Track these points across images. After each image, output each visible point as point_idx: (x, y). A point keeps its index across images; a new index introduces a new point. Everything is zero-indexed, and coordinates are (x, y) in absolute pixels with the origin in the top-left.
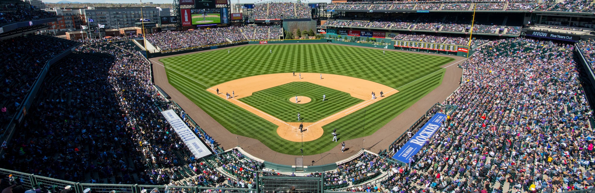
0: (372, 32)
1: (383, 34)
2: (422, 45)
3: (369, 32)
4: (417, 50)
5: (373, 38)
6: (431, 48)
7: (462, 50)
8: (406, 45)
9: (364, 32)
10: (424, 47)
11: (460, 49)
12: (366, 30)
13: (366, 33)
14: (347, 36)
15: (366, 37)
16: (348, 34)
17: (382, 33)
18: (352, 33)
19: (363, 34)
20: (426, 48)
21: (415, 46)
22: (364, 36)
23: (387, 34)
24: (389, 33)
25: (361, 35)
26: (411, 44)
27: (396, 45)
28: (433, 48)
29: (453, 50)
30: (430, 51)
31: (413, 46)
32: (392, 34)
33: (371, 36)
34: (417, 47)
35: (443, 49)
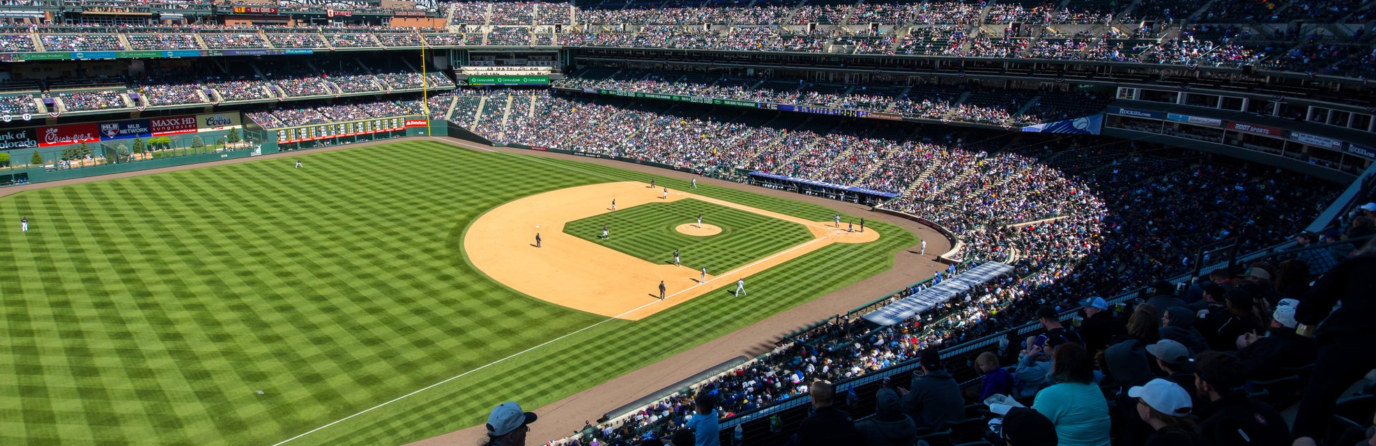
0: (147, 121)
1: (188, 121)
2: (342, 127)
3: (134, 122)
4: (334, 141)
5: (161, 138)
6: (361, 132)
7: (413, 123)
8: (308, 136)
9: (115, 126)
10: (346, 132)
11: (408, 123)
12: (123, 119)
13: (123, 126)
14: (40, 149)
15: (131, 141)
16: (42, 141)
17: (185, 117)
18: (61, 134)
19: (110, 133)
20: (351, 133)
21: (329, 133)
22: (118, 136)
23: (200, 119)
24: (208, 116)
25: (105, 136)
26: (318, 131)
27: (283, 140)
28: (364, 130)
29: (398, 127)
30: (361, 137)
31: (324, 135)
32: (216, 117)
33: (148, 133)
34: (333, 134)
35: (382, 128)
